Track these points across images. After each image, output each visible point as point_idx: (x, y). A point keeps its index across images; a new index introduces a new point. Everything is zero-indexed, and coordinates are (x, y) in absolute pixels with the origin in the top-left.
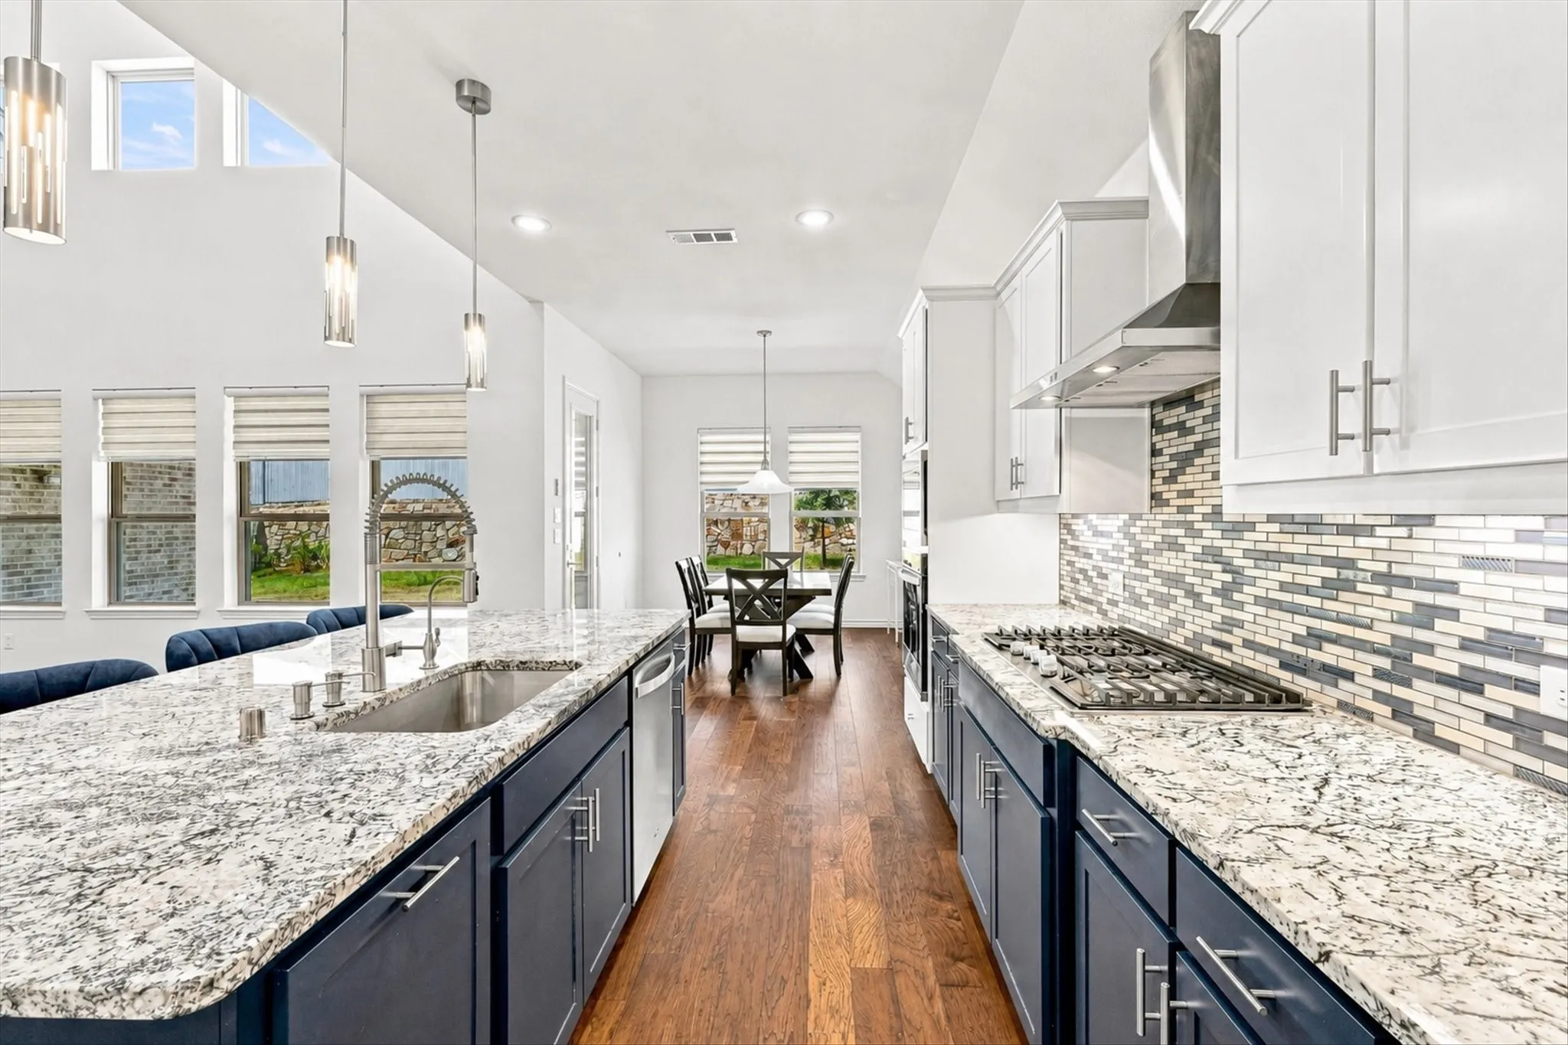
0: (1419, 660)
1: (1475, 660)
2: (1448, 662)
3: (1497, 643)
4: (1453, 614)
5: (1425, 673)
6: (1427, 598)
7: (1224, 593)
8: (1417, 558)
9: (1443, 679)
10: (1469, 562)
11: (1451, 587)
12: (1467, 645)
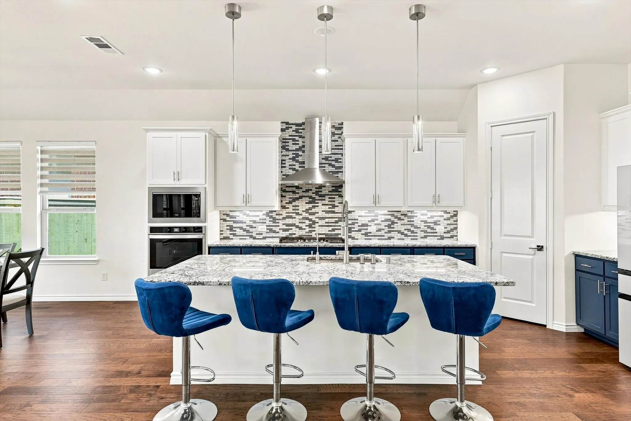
0: (352, 229)
1: (360, 228)
2: (357, 229)
3: (363, 225)
4: (357, 223)
5: (354, 231)
6: (354, 221)
7: (310, 226)
8: (352, 216)
9: (356, 231)
10: (359, 216)
11: (357, 220)
12: (359, 226)
